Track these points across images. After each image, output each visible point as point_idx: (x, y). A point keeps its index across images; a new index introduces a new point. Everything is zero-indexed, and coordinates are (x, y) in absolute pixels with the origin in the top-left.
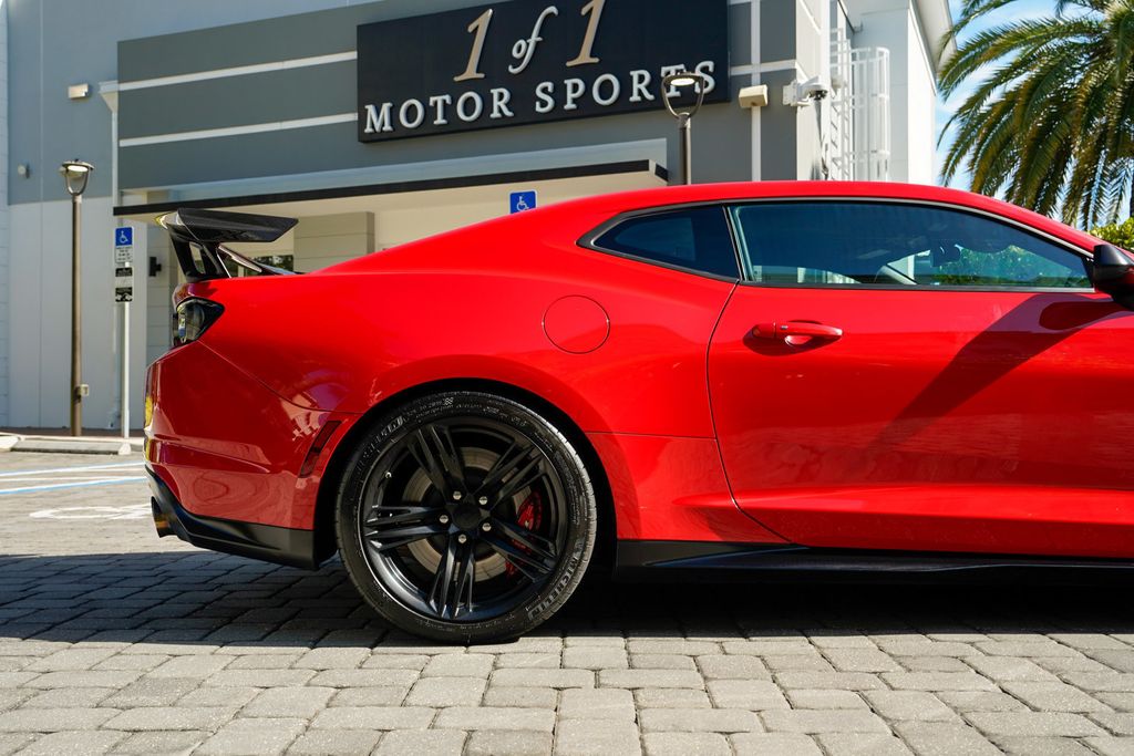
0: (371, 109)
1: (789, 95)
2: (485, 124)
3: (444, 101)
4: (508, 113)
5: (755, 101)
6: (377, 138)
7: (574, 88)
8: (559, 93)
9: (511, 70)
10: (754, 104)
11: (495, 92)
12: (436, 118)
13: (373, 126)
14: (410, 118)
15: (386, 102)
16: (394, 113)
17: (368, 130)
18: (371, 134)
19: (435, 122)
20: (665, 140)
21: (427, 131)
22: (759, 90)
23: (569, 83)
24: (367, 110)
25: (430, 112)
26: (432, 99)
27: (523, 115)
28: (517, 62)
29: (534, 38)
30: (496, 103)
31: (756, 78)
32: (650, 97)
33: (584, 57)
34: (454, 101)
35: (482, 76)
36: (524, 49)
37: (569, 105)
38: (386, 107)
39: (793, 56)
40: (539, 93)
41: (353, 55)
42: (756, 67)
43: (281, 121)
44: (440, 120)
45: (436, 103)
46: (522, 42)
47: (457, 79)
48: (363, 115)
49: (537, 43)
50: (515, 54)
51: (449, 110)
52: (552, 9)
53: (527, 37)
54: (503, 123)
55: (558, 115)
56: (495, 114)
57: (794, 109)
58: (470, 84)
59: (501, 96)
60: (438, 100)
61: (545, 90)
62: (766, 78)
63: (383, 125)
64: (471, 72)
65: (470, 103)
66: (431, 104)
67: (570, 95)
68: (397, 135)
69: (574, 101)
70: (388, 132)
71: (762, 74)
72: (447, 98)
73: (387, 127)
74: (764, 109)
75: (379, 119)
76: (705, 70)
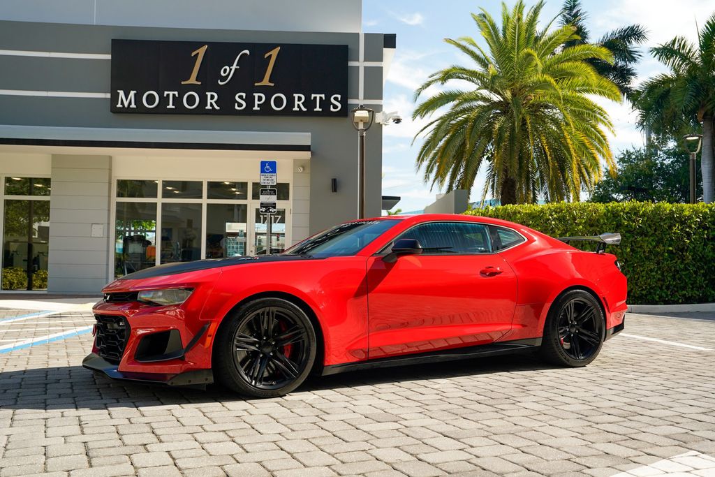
0: (121, 93)
1: (379, 118)
3: (174, 95)
4: (217, 107)
5: (362, 119)
6: (126, 111)
7: (259, 98)
8: (250, 101)
9: (219, 82)
10: (361, 121)
11: (209, 94)
12: (169, 105)
13: (122, 103)
14: (150, 102)
15: (133, 90)
16: (138, 97)
17: (119, 105)
18: (121, 108)
19: (168, 107)
20: (310, 133)
21: (161, 110)
22: (364, 113)
23: (256, 95)
24: (119, 93)
25: (164, 100)
27: (226, 108)
28: (223, 79)
29: (234, 67)
30: (209, 100)
32: (304, 109)
33: (266, 82)
34: (181, 96)
35: (200, 83)
36: (229, 71)
37: (256, 108)
38: (132, 93)
39: (382, 99)
40: (237, 98)
41: (108, 56)
42: (361, 101)
44: (171, 106)
45: (168, 95)
46: (227, 68)
47: (183, 83)
48: (115, 97)
49: (236, 69)
50: (222, 74)
51: (177, 101)
52: (247, 52)
53: (231, 65)
54: (213, 112)
55: (249, 111)
56: (209, 107)
57: (381, 126)
58: (192, 87)
59: (212, 97)
60: (170, 94)
61: (241, 97)
63: (130, 103)
64: (193, 80)
65: (192, 98)
66: (165, 95)
67: (257, 102)
69: (259, 106)
70: (134, 108)
72: (176, 93)
73: (133, 106)
74: (365, 123)
75: (127, 99)
76: (336, 99)
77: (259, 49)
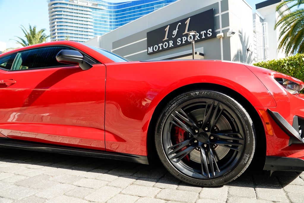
0: (149, 48)
1: (228, 34)
2: (169, 48)
4: (172, 46)
5: (220, 37)
7: (184, 39)
8: (182, 41)
9: (173, 37)
14: (156, 49)
16: (153, 48)
17: (149, 52)
20: (203, 47)
21: (159, 51)
22: (222, 34)
23: (183, 38)
25: (159, 47)
26: (159, 45)
27: (175, 46)
28: (174, 35)
29: (177, 30)
30: (170, 44)
31: (221, 32)
32: (199, 38)
35: (168, 39)
36: (175, 32)
38: (152, 47)
39: (229, 26)
40: (178, 41)
41: (146, 39)
42: (221, 29)
43: (136, 52)
47: (163, 40)
48: (148, 49)
49: (178, 31)
50: (173, 34)
51: (162, 46)
52: (180, 23)
53: (175, 30)
54: (172, 48)
55: (182, 45)
56: (170, 46)
57: (230, 37)
58: (166, 41)
60: (160, 45)
62: (223, 31)
64: (166, 38)
65: (166, 45)
66: (159, 46)
67: (184, 40)
68: (154, 53)
69: (185, 41)
71: (222, 31)
72: (162, 44)
73: (152, 51)
74: (223, 38)
75: (150, 50)
76: (210, 31)
77: (183, 21)
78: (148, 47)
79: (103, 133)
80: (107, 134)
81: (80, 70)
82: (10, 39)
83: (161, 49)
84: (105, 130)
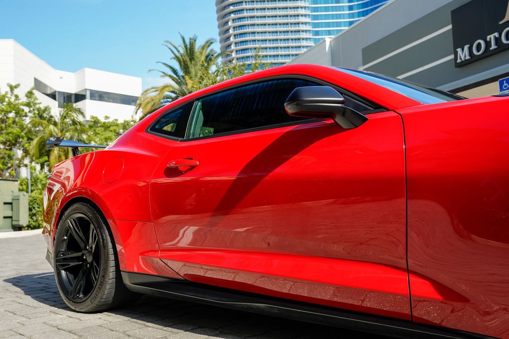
0: (459, 50)
3: (495, 36)
12: (491, 47)
13: (461, 59)
14: (478, 50)
15: (466, 45)
16: (470, 49)
17: (459, 61)
18: (460, 62)
19: (491, 49)
21: (488, 54)
24: (457, 51)
25: (488, 44)
26: (488, 37)
34: (500, 35)
38: (466, 47)
41: (450, 27)
45: (490, 39)
47: (501, 23)
48: (456, 54)
51: (498, 40)
58: (508, 23)
60: (491, 37)
63: (465, 57)
64: (507, 17)
65: (508, 34)
66: (488, 39)
68: (473, 60)
70: (469, 59)
72: (496, 34)
73: (468, 57)
75: (463, 54)
78: (456, 47)
79: (405, 277)
80: (413, 279)
81: (337, 128)
82: (150, 70)
83: (493, 47)
84: (408, 271)
